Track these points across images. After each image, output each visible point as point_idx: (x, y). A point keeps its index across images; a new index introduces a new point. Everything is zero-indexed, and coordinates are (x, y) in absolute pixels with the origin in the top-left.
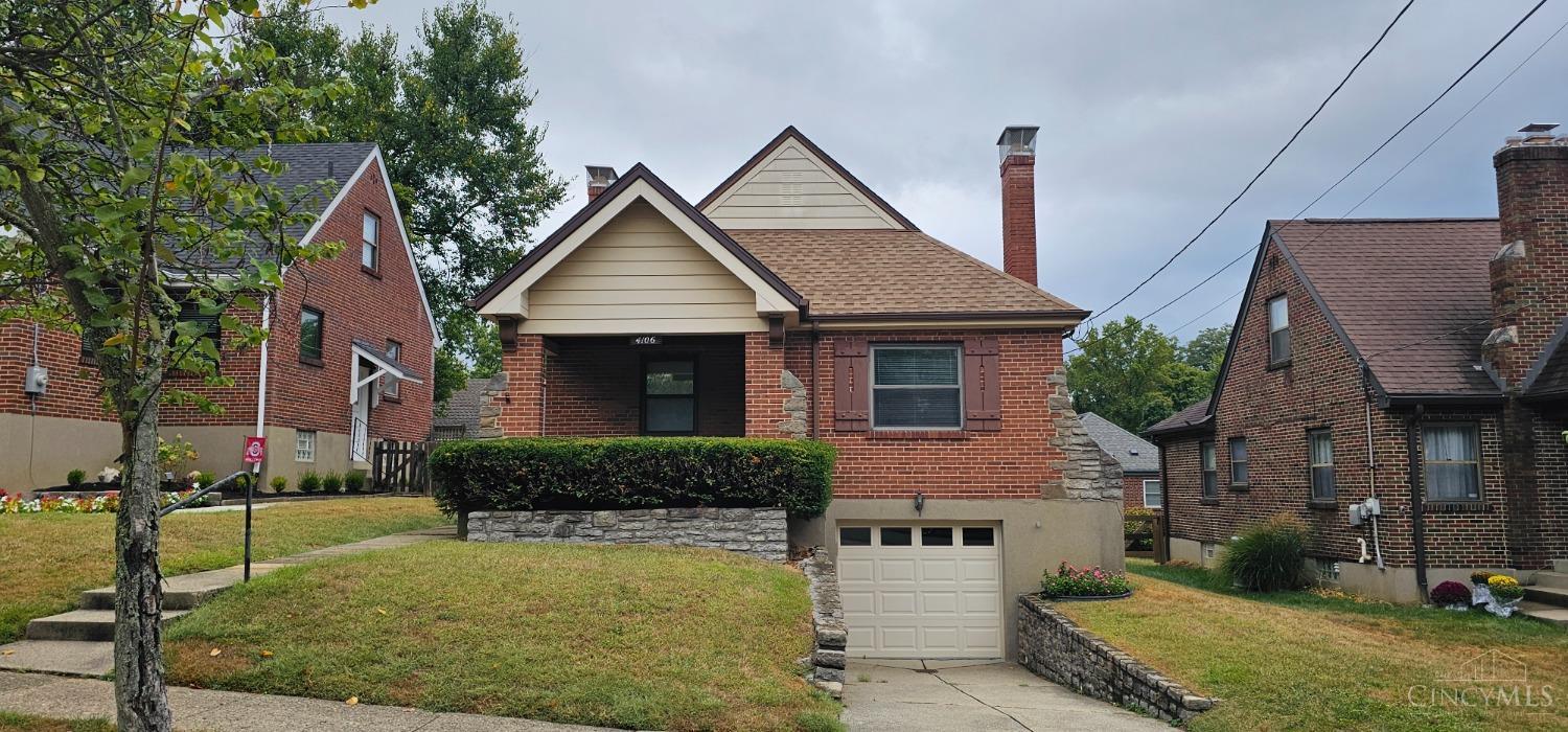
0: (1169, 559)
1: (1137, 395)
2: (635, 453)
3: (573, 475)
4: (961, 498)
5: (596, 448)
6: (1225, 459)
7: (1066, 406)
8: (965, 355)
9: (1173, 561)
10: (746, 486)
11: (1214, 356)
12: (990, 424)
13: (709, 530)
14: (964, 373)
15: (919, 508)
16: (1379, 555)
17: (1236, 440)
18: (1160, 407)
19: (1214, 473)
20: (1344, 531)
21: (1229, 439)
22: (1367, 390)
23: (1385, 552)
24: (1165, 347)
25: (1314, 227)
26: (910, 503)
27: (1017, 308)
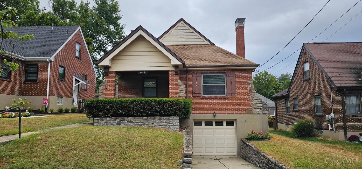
0: (277, 129)
1: (267, 89)
2: (138, 102)
3: (122, 108)
4: (226, 113)
5: (128, 101)
6: (292, 104)
7: (253, 89)
8: (226, 76)
9: (278, 129)
10: (168, 111)
11: (285, 80)
12: (233, 95)
13: (158, 122)
14: (226, 81)
15: (214, 116)
16: (334, 128)
17: (295, 99)
18: (272, 92)
19: (289, 107)
20: (324, 122)
21: (293, 99)
22: (331, 86)
23: (336, 127)
24: (273, 78)
25: (315, 44)
26: (212, 115)
27: (240, 64)
